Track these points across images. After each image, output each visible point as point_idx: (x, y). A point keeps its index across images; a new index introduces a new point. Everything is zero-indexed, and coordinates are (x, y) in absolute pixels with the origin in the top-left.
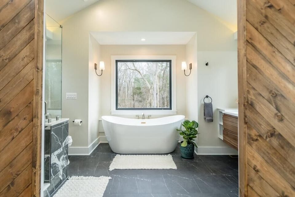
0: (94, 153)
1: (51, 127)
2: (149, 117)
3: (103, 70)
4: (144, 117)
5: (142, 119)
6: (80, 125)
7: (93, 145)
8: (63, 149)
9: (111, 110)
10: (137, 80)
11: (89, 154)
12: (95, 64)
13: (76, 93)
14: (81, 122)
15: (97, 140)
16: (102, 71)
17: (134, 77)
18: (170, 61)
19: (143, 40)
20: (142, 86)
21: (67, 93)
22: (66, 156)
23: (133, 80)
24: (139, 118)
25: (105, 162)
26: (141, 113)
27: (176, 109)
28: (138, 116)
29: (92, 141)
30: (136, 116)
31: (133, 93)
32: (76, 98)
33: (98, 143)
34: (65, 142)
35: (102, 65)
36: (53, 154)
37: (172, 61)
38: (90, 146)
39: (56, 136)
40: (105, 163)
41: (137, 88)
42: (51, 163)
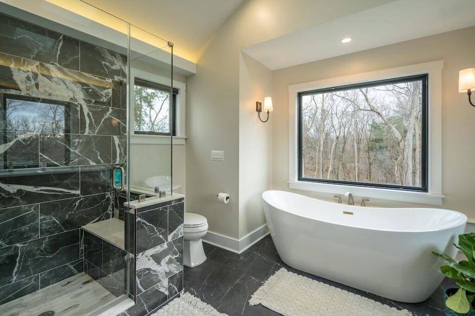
0: (247, 253)
1: (135, 210)
2: (364, 202)
3: (270, 111)
4: (351, 201)
5: (349, 204)
6: (226, 202)
7: (252, 238)
8: (169, 244)
9: (288, 180)
10: (375, 127)
11: (240, 252)
12: (257, 103)
13: (222, 152)
14: (227, 198)
15: (263, 228)
16: (268, 113)
17: (370, 122)
18: (424, 78)
19: (346, 40)
20: (385, 136)
21: (212, 151)
22: (178, 256)
23: (368, 128)
24: (340, 202)
25: (253, 278)
26: (345, 191)
27: (441, 193)
28: (340, 198)
29: (249, 229)
30: (335, 196)
31: (369, 148)
32: (223, 160)
33: (265, 233)
34: (175, 234)
35: (268, 104)
36: (141, 254)
37: (430, 77)
38: (243, 238)
39: (148, 224)
40: (253, 280)
41: (375, 139)
42: (137, 270)
